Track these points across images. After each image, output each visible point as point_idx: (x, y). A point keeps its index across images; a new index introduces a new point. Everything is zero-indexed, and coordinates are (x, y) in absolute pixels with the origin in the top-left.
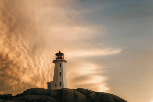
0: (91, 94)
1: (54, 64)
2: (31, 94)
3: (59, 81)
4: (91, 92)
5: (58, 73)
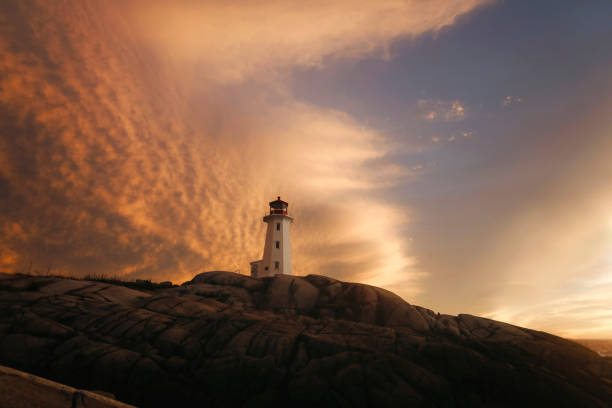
0: (332, 286)
1: (266, 224)
2: (205, 282)
3: (274, 259)
5: (274, 244)
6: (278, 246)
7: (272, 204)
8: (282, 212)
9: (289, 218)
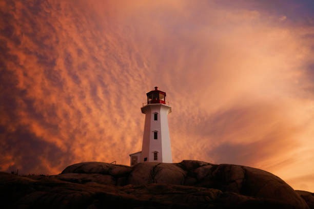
3: (152, 149)
4: (201, 165)
6: (156, 137)
7: (149, 95)
8: (158, 101)
9: (168, 107)
